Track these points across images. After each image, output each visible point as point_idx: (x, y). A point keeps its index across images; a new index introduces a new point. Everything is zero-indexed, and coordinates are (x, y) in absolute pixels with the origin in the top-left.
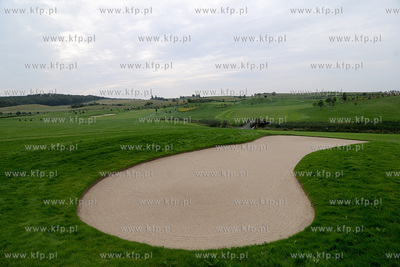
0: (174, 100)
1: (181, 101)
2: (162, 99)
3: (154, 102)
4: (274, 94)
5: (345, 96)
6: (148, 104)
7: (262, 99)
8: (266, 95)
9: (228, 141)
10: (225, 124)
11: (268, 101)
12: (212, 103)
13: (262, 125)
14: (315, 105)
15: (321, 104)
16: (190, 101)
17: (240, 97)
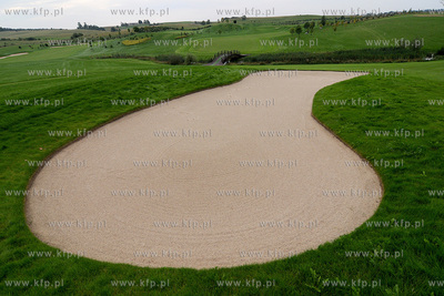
0: (113, 29)
1: (124, 31)
2: (95, 28)
3: (85, 32)
4: (244, 18)
5: (324, 20)
6: (76, 36)
7: (231, 26)
8: (235, 20)
9: (213, 82)
10: (190, 61)
11: (238, 28)
12: (167, 32)
13: (235, 58)
14: (292, 31)
15: (299, 30)
16: (137, 30)
17: (203, 23)
